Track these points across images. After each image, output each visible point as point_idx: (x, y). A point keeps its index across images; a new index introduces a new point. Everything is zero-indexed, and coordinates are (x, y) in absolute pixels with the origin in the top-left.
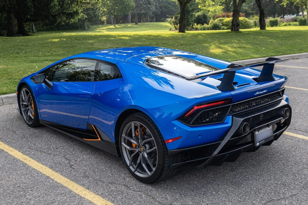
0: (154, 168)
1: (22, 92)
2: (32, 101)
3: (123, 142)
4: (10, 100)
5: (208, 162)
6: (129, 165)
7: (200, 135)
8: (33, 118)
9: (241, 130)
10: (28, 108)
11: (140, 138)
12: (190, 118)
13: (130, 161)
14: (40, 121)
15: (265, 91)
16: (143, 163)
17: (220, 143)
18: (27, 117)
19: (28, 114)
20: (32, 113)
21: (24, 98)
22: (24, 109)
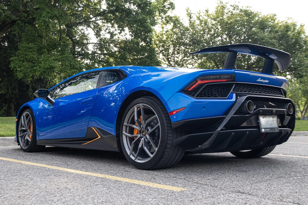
0: (157, 148)
1: (22, 117)
2: (32, 122)
3: (124, 131)
4: (6, 142)
5: (213, 137)
6: (129, 154)
7: (204, 107)
8: (30, 140)
9: (246, 107)
10: (26, 133)
11: (143, 120)
12: (194, 93)
13: (131, 150)
14: (37, 142)
15: (267, 81)
16: (145, 146)
17: (225, 118)
18: (24, 143)
19: (26, 138)
20: (29, 136)
21: (23, 123)
22: (21, 135)
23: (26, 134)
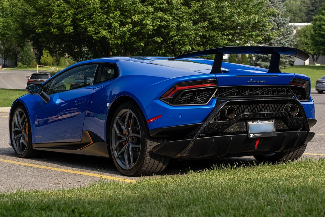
2: (27, 122)
3: (115, 124)
8: (26, 144)
12: (173, 99)
14: (33, 146)
15: (263, 81)
17: (202, 125)
18: (19, 146)
19: (21, 142)
20: (25, 139)
21: (17, 122)
22: (15, 137)
23: (21, 135)
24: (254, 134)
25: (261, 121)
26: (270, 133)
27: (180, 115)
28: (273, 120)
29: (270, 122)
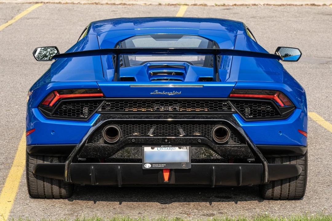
24: (151, 164)
25: (167, 147)
26: (180, 164)
27: (53, 131)
28: (188, 147)
29: (181, 150)
